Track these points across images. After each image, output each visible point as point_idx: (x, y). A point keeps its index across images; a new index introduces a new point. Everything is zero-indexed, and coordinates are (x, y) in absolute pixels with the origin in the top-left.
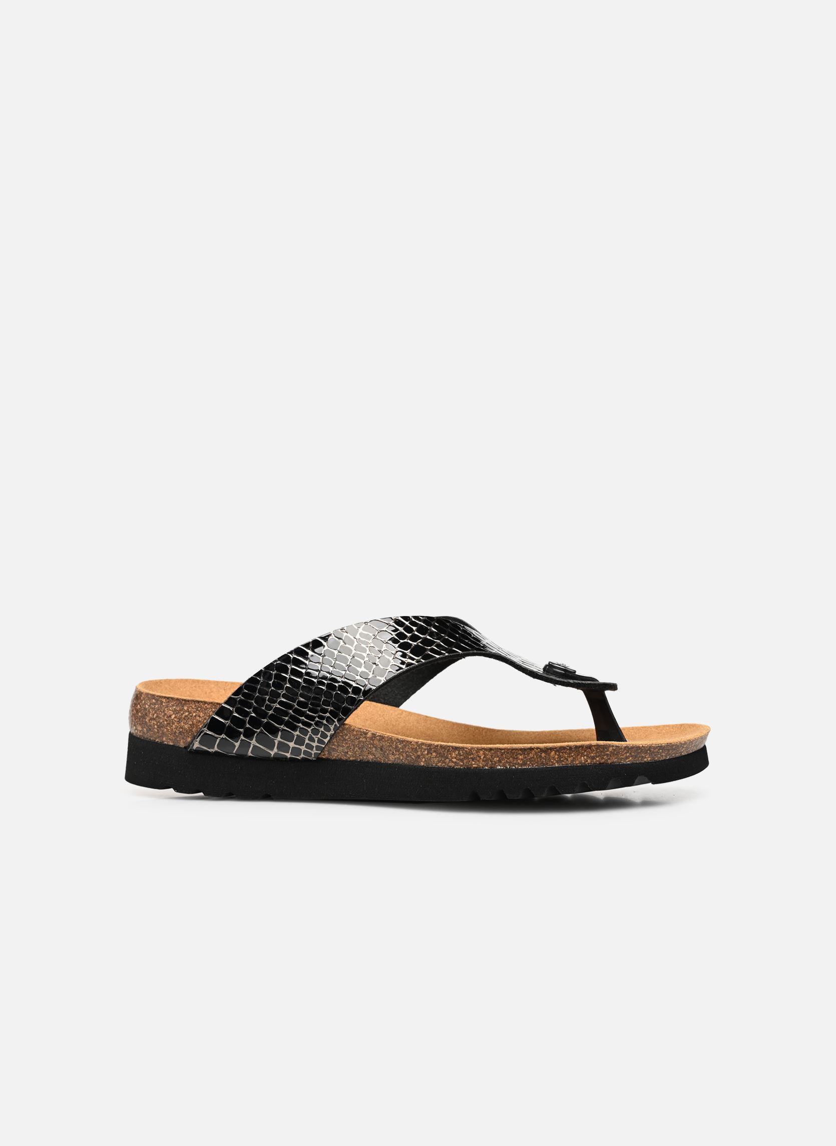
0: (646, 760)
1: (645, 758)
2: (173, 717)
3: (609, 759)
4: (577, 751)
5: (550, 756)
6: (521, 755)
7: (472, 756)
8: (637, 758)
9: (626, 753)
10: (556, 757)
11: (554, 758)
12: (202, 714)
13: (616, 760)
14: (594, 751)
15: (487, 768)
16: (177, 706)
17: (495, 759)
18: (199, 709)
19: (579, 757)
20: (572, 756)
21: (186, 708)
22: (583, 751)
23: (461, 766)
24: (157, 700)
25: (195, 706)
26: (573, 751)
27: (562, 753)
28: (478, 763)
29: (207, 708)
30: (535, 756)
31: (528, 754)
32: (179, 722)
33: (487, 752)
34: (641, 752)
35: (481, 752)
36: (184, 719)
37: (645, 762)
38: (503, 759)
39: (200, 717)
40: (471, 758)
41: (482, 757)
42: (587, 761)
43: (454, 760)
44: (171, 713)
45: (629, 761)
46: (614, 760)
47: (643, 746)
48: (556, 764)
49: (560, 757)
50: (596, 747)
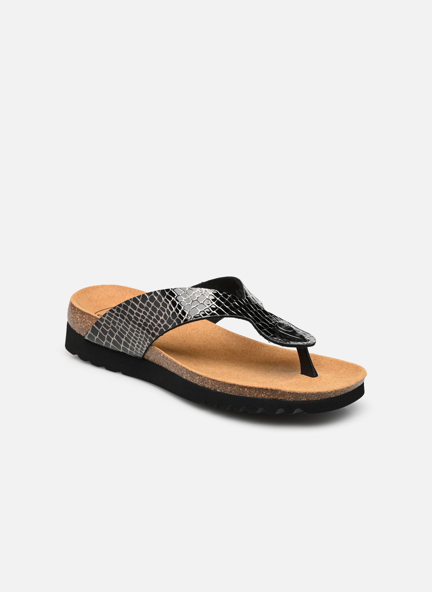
0: (303, 400)
1: (303, 399)
2: (79, 319)
3: (279, 397)
4: (259, 391)
5: (244, 390)
6: (229, 387)
7: (205, 381)
8: (297, 399)
9: (289, 395)
10: (248, 392)
11: (246, 392)
12: (90, 322)
13: (283, 398)
14: (269, 392)
15: (212, 389)
16: (81, 314)
17: (216, 386)
18: (90, 319)
19: (261, 394)
20: (257, 393)
21: (84, 316)
22: (263, 391)
23: (201, 385)
24: (74, 308)
25: (88, 316)
26: (257, 390)
27: (251, 390)
28: (208, 385)
29: (93, 319)
30: (237, 389)
31: (233, 387)
32: (81, 323)
33: (212, 381)
34: (299, 395)
35: (210, 381)
36: (83, 322)
37: (303, 401)
38: (220, 387)
39: (89, 323)
40: (205, 382)
41: (210, 383)
42: (265, 397)
43: (198, 381)
44: (78, 317)
45: (291, 400)
46: (281, 398)
47: (300, 393)
48: (248, 395)
49: (250, 392)
50: (271, 390)
